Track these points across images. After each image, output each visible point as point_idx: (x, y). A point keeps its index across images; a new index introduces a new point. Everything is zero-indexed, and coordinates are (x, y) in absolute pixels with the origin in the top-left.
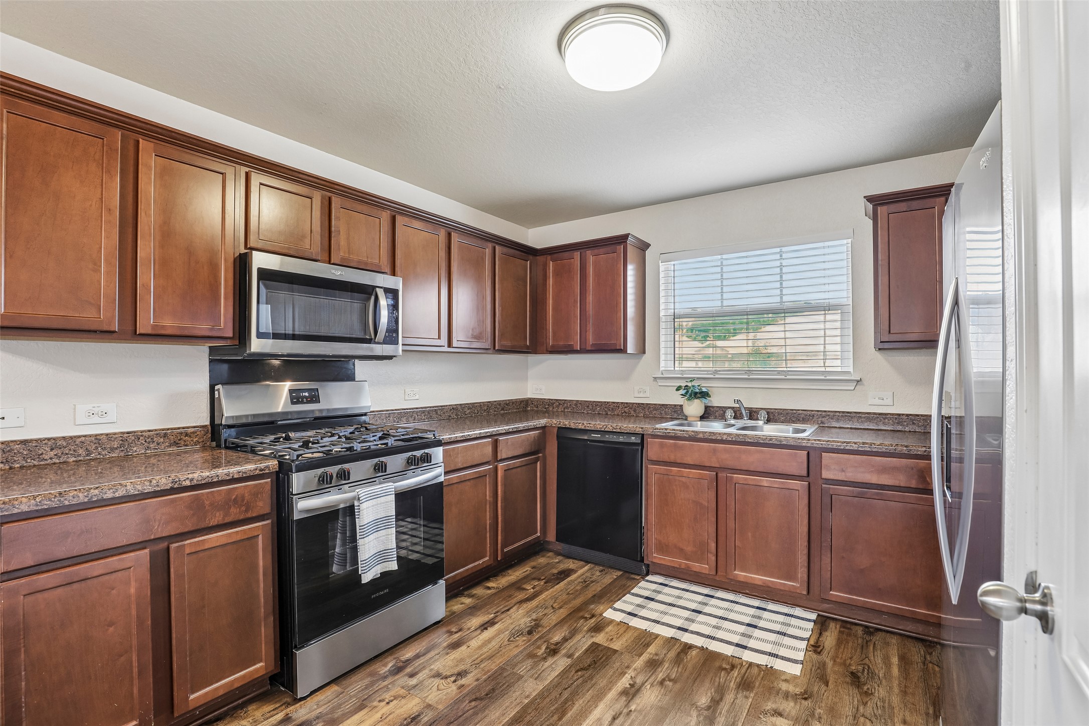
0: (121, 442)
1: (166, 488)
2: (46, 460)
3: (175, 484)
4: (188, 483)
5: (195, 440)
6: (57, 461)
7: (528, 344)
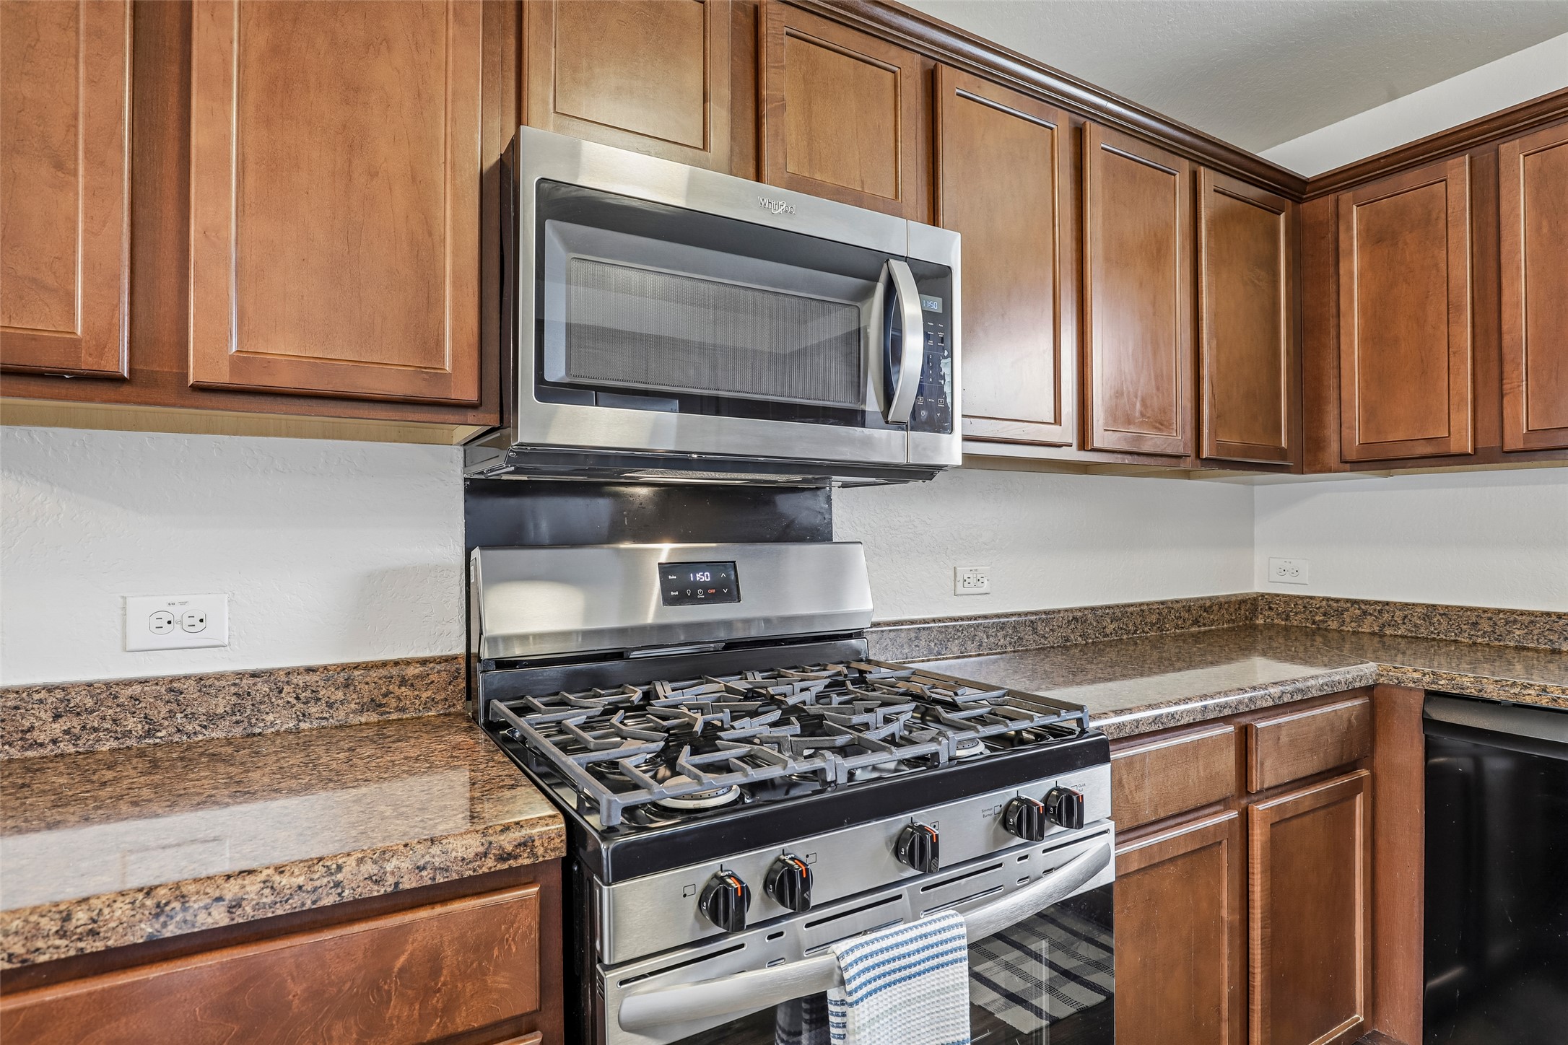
0: (234, 698)
1: (130, 939)
2: (41, 745)
3: (165, 925)
4: (219, 917)
5: (424, 695)
6: (72, 749)
7: (1284, 444)
